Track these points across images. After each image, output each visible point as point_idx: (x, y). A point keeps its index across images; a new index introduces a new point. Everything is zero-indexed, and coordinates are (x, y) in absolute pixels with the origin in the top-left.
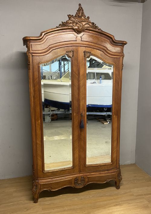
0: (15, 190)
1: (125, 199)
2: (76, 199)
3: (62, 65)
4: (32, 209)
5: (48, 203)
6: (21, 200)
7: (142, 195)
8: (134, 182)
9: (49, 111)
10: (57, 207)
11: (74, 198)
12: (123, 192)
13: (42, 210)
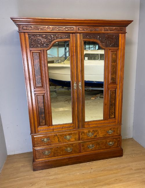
0: (22, 165)
1: (125, 174)
2: (78, 174)
3: (67, 51)
4: (36, 184)
5: (53, 178)
6: (28, 175)
7: (140, 169)
8: (132, 156)
9: (55, 88)
10: (59, 182)
11: (76, 173)
12: (122, 167)
13: (47, 185)
